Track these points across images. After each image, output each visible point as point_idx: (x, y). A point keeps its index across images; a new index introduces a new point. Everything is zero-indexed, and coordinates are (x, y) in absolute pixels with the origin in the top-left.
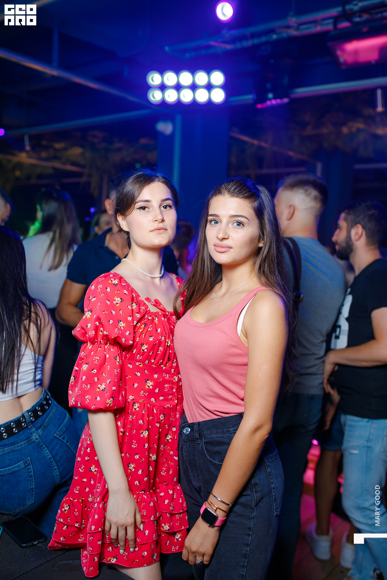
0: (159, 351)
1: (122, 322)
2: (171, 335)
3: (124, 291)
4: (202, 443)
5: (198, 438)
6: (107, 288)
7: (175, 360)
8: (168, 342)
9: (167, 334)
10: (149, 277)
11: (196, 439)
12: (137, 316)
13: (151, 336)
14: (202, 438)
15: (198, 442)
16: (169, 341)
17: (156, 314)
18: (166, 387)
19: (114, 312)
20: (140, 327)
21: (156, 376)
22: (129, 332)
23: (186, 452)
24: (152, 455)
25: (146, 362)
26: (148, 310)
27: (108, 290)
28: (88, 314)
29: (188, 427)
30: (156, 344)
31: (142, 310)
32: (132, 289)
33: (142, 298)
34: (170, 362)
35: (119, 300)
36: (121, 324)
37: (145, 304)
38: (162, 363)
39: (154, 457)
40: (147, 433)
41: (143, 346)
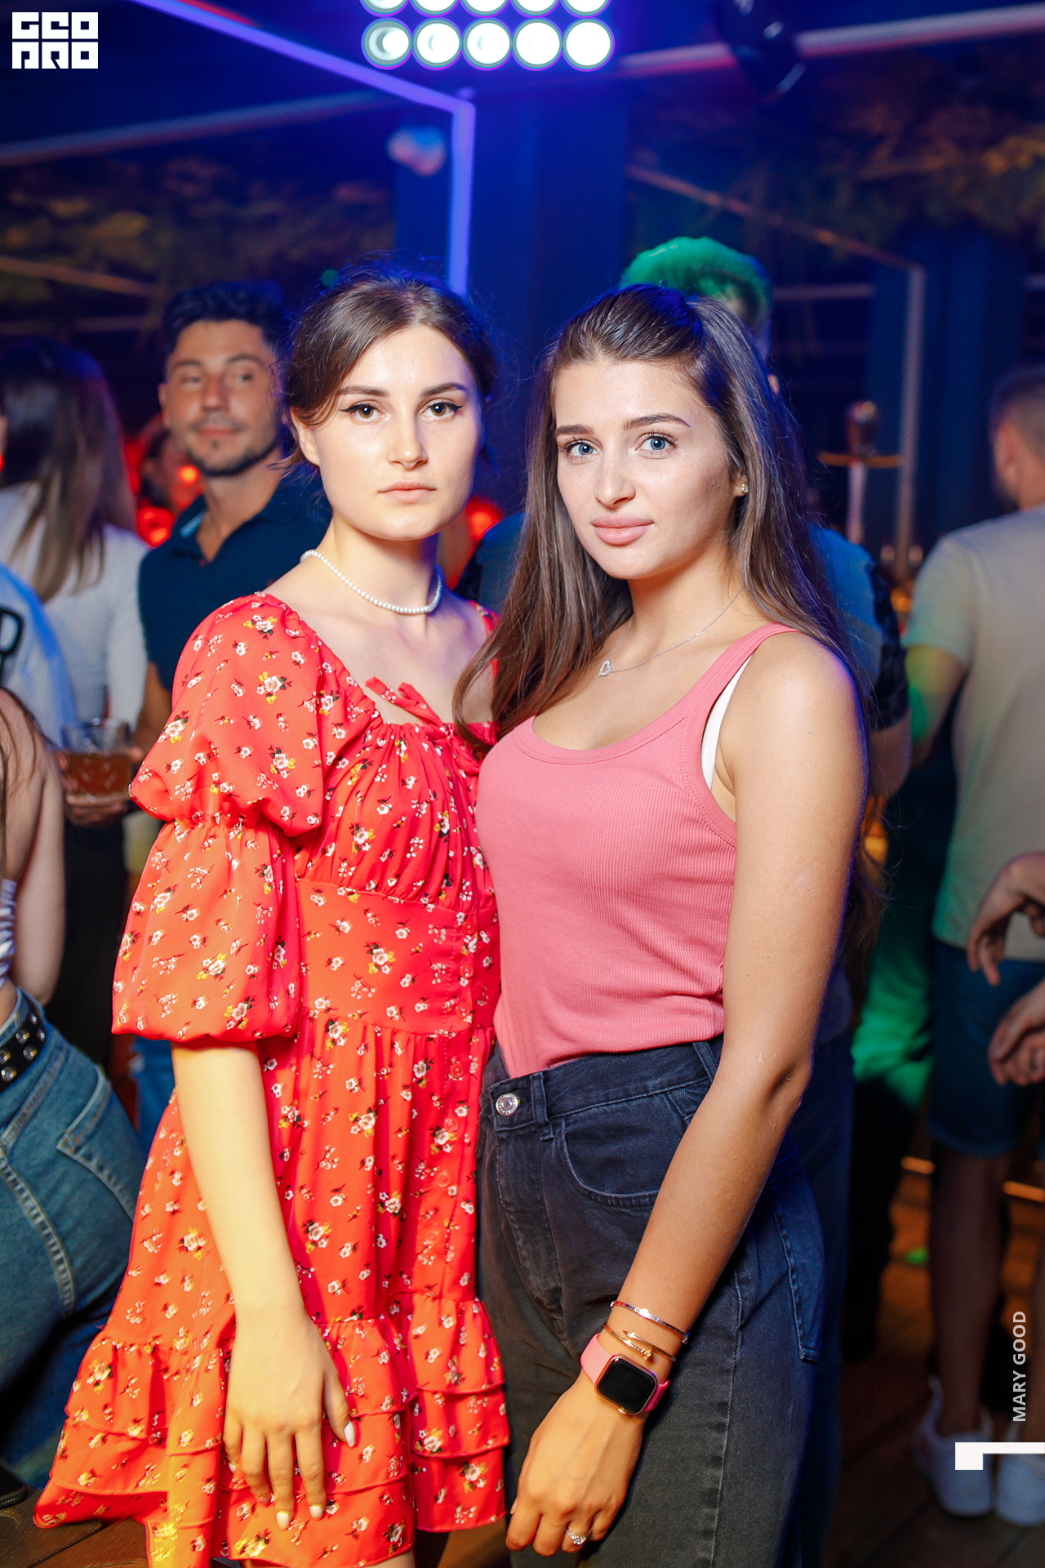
0: (412, 849)
1: (283, 755)
2: (453, 800)
3: (293, 653)
4: (557, 1142)
5: (546, 1124)
6: (236, 645)
7: (468, 884)
8: (442, 821)
9: (440, 796)
10: (388, 613)
11: (539, 1126)
12: (337, 737)
13: (383, 801)
14: (559, 1121)
15: (547, 1137)
16: (446, 820)
17: (403, 732)
18: (437, 971)
19: (257, 723)
20: (349, 771)
21: (401, 934)
22: (306, 788)
23: (507, 1175)
24: (386, 1196)
25: (370, 885)
26: (373, 716)
27: (242, 649)
28: (173, 729)
29: (512, 1091)
30: (398, 826)
31: (354, 716)
32: (324, 650)
33: (358, 677)
34: (452, 887)
35: (275, 683)
36: (279, 761)
37: (365, 697)
38: (422, 891)
39: (394, 1203)
40: (373, 1122)
41: (359, 834)
